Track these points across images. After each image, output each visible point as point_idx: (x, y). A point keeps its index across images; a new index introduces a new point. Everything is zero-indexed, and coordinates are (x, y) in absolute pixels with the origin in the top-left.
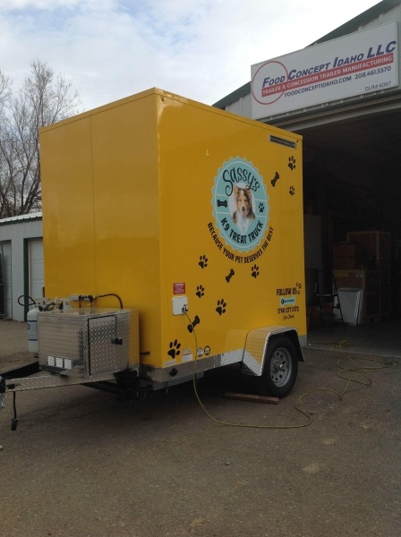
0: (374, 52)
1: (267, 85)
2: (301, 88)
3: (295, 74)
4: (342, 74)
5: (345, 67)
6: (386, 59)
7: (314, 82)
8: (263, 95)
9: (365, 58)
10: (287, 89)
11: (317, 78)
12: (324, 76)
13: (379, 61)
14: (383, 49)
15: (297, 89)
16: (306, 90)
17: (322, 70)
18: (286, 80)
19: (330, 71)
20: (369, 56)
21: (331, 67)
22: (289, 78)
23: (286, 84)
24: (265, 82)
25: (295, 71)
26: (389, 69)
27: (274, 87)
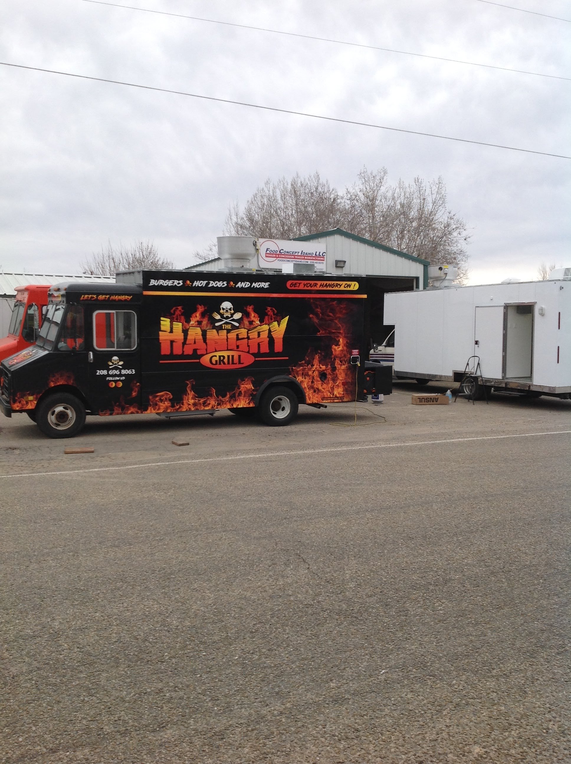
0: (318, 254)
1: (268, 252)
2: (286, 259)
3: (283, 251)
4: (304, 259)
5: (306, 256)
6: (322, 259)
7: (292, 258)
8: (266, 257)
9: (314, 255)
10: (279, 257)
11: (293, 257)
12: (297, 257)
13: (319, 258)
14: (321, 254)
15: (284, 259)
16: (288, 261)
17: (296, 254)
18: (278, 253)
19: (299, 256)
20: (316, 255)
21: (300, 254)
22: (280, 252)
23: (278, 255)
24: (267, 250)
25: (283, 250)
26: (323, 263)
27: (272, 254)
